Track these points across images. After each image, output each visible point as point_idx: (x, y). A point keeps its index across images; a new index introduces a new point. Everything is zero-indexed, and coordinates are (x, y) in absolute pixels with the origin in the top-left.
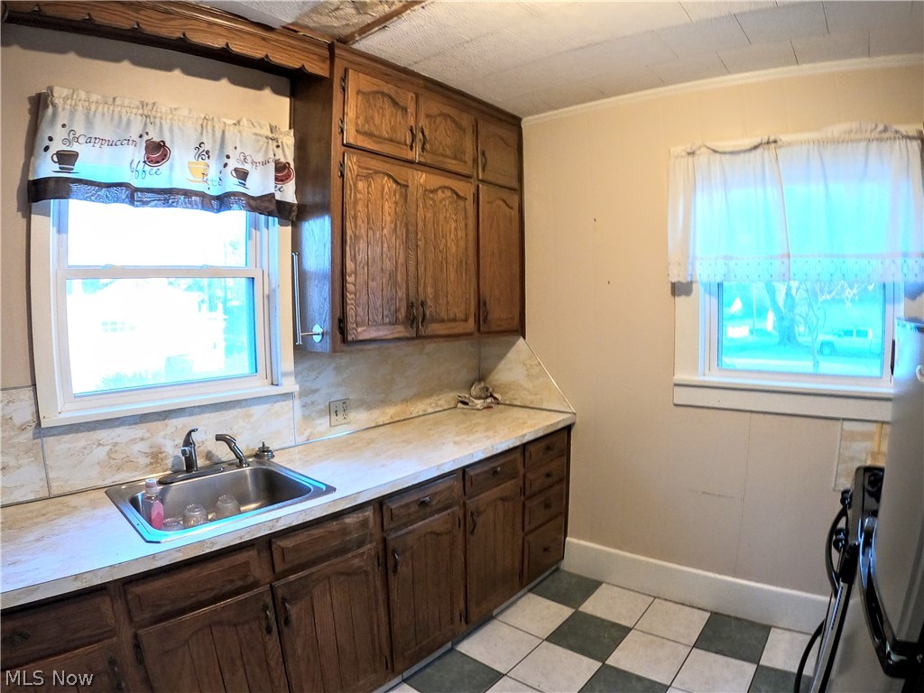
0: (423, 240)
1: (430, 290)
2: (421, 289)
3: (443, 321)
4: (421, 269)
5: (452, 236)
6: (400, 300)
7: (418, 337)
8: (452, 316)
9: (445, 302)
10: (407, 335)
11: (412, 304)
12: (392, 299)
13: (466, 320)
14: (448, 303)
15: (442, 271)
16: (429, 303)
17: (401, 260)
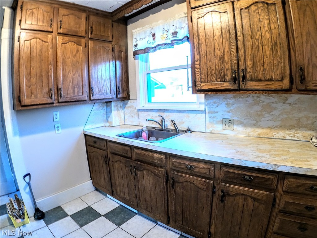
0: (242, 35)
1: (249, 63)
2: (241, 62)
3: (260, 80)
4: (241, 52)
5: (266, 28)
6: (227, 70)
7: (239, 90)
8: (268, 77)
9: (262, 68)
10: (232, 88)
11: (235, 71)
12: (221, 70)
13: (282, 80)
14: (264, 70)
15: (258, 51)
16: (249, 70)
17: (227, 49)
